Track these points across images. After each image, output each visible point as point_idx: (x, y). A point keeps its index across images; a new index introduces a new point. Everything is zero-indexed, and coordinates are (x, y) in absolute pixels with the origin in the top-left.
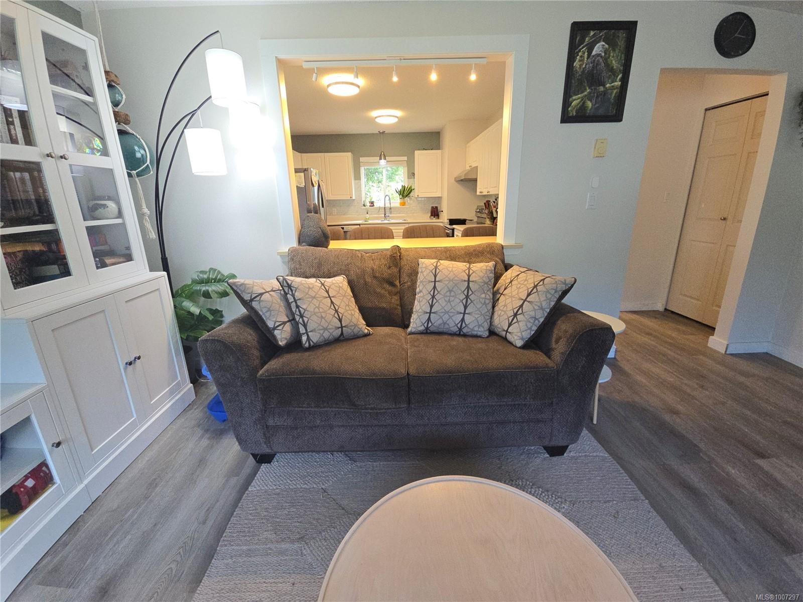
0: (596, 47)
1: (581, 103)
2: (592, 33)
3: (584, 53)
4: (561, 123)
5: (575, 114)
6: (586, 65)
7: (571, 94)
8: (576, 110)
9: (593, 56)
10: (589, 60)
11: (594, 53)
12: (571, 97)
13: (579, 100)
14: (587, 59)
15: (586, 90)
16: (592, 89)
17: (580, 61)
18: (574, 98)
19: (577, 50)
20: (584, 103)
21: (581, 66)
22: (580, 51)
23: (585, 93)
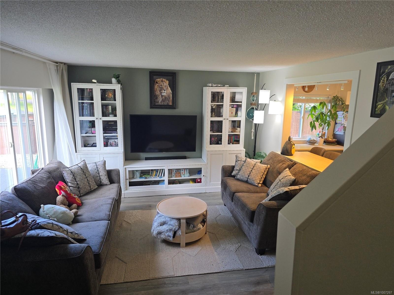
0: (391, 75)
1: (383, 107)
2: (389, 67)
3: (385, 78)
4: (370, 117)
5: (379, 113)
6: (386, 85)
7: (378, 101)
8: (380, 110)
9: (390, 80)
10: (387, 82)
11: (390, 78)
12: (376, 102)
13: (382, 105)
14: (386, 81)
15: (385, 99)
16: (389, 99)
17: (382, 83)
18: (379, 103)
19: (381, 77)
20: (385, 106)
21: (383, 85)
22: (382, 77)
23: (385, 101)
